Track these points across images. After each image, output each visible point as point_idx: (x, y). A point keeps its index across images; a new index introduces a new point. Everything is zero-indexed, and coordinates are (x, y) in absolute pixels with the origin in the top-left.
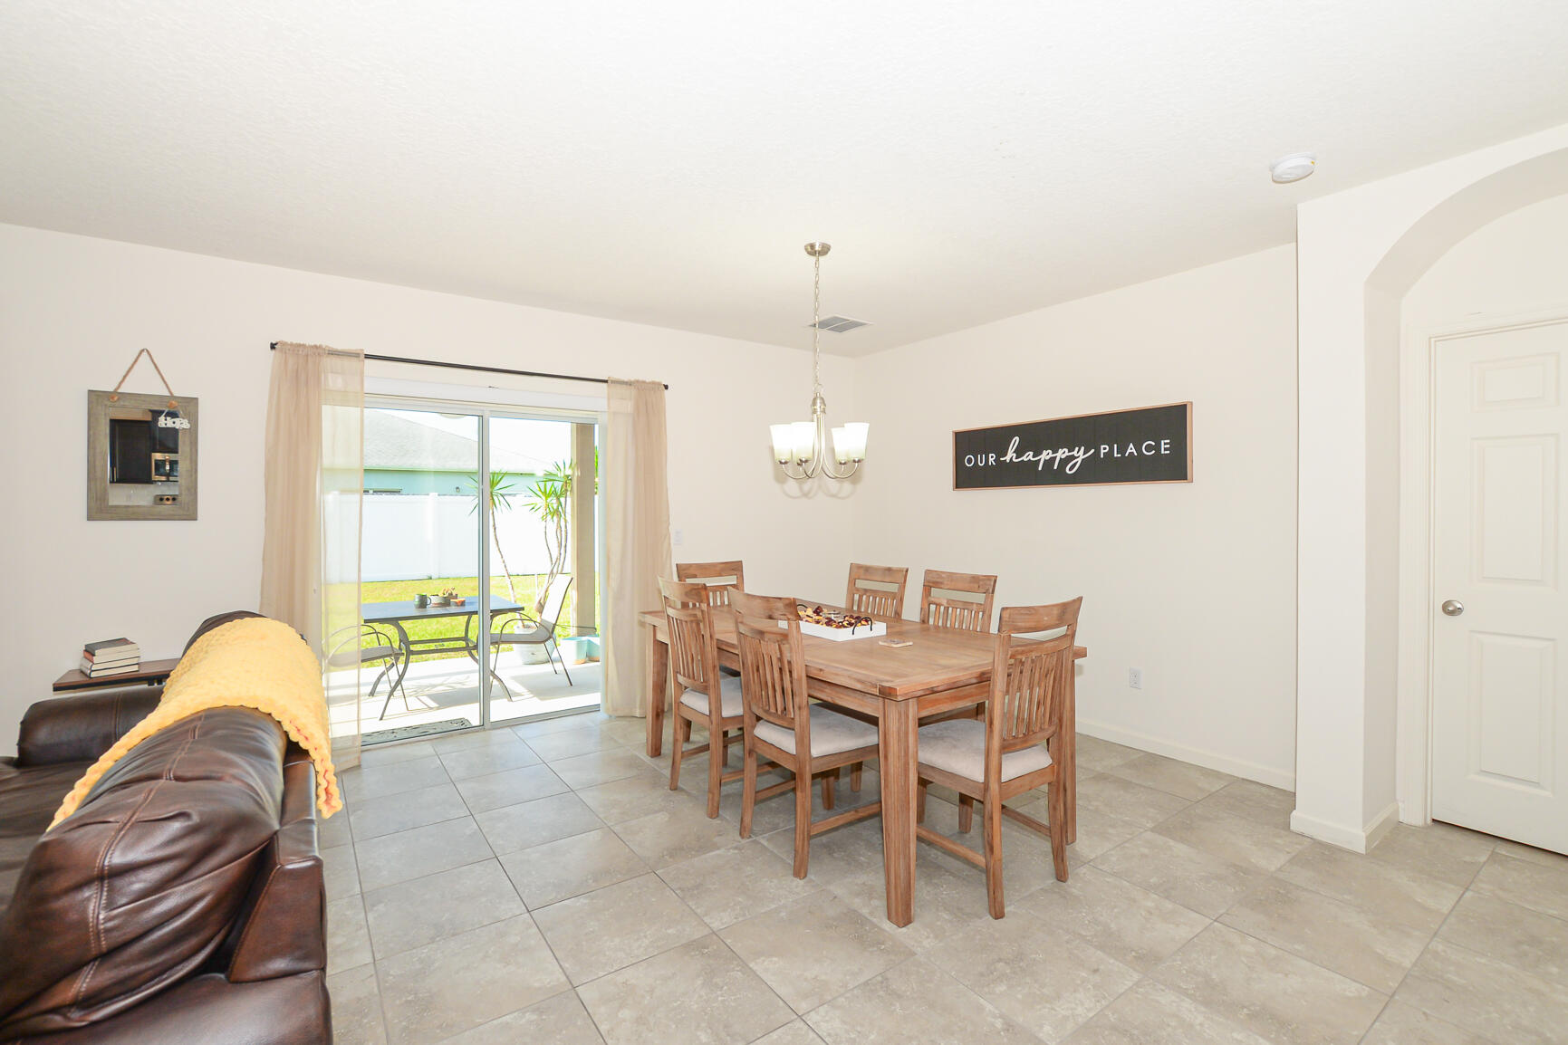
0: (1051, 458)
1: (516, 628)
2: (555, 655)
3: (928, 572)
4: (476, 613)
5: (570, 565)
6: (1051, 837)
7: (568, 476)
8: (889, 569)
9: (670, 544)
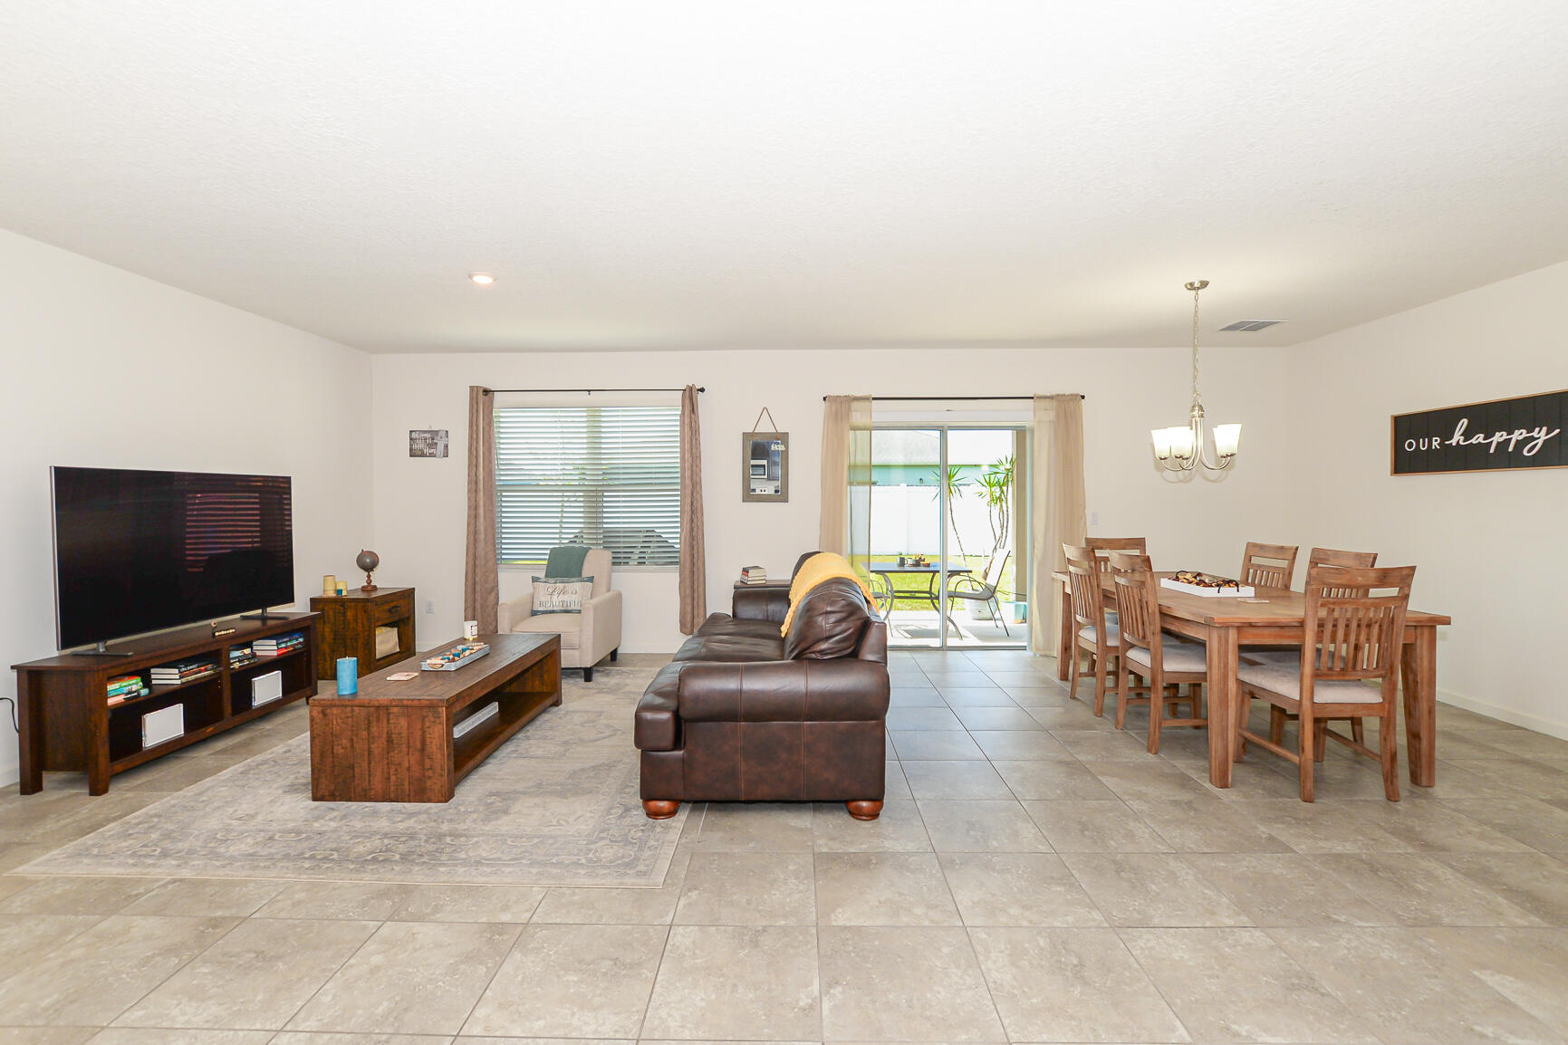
0: (1506, 440)
1: (965, 587)
2: (997, 615)
3: (1314, 550)
4: (938, 572)
5: (1010, 544)
6: (1382, 763)
7: (1008, 470)
8: (1282, 548)
9: (1085, 524)
